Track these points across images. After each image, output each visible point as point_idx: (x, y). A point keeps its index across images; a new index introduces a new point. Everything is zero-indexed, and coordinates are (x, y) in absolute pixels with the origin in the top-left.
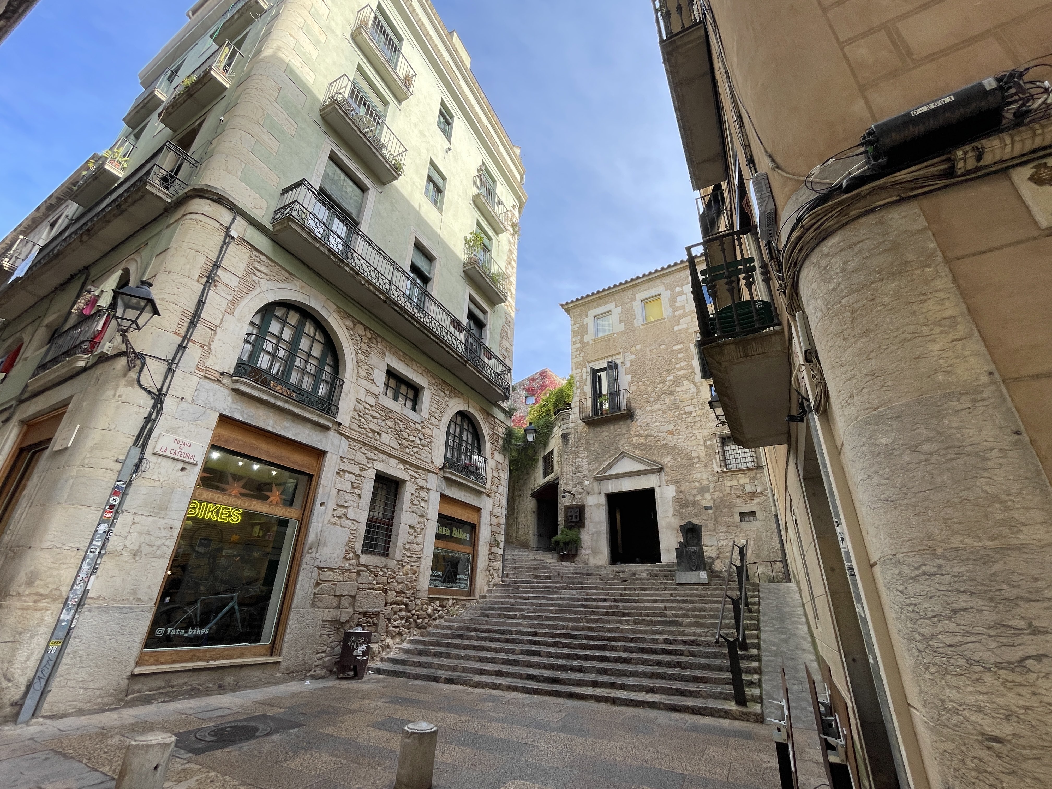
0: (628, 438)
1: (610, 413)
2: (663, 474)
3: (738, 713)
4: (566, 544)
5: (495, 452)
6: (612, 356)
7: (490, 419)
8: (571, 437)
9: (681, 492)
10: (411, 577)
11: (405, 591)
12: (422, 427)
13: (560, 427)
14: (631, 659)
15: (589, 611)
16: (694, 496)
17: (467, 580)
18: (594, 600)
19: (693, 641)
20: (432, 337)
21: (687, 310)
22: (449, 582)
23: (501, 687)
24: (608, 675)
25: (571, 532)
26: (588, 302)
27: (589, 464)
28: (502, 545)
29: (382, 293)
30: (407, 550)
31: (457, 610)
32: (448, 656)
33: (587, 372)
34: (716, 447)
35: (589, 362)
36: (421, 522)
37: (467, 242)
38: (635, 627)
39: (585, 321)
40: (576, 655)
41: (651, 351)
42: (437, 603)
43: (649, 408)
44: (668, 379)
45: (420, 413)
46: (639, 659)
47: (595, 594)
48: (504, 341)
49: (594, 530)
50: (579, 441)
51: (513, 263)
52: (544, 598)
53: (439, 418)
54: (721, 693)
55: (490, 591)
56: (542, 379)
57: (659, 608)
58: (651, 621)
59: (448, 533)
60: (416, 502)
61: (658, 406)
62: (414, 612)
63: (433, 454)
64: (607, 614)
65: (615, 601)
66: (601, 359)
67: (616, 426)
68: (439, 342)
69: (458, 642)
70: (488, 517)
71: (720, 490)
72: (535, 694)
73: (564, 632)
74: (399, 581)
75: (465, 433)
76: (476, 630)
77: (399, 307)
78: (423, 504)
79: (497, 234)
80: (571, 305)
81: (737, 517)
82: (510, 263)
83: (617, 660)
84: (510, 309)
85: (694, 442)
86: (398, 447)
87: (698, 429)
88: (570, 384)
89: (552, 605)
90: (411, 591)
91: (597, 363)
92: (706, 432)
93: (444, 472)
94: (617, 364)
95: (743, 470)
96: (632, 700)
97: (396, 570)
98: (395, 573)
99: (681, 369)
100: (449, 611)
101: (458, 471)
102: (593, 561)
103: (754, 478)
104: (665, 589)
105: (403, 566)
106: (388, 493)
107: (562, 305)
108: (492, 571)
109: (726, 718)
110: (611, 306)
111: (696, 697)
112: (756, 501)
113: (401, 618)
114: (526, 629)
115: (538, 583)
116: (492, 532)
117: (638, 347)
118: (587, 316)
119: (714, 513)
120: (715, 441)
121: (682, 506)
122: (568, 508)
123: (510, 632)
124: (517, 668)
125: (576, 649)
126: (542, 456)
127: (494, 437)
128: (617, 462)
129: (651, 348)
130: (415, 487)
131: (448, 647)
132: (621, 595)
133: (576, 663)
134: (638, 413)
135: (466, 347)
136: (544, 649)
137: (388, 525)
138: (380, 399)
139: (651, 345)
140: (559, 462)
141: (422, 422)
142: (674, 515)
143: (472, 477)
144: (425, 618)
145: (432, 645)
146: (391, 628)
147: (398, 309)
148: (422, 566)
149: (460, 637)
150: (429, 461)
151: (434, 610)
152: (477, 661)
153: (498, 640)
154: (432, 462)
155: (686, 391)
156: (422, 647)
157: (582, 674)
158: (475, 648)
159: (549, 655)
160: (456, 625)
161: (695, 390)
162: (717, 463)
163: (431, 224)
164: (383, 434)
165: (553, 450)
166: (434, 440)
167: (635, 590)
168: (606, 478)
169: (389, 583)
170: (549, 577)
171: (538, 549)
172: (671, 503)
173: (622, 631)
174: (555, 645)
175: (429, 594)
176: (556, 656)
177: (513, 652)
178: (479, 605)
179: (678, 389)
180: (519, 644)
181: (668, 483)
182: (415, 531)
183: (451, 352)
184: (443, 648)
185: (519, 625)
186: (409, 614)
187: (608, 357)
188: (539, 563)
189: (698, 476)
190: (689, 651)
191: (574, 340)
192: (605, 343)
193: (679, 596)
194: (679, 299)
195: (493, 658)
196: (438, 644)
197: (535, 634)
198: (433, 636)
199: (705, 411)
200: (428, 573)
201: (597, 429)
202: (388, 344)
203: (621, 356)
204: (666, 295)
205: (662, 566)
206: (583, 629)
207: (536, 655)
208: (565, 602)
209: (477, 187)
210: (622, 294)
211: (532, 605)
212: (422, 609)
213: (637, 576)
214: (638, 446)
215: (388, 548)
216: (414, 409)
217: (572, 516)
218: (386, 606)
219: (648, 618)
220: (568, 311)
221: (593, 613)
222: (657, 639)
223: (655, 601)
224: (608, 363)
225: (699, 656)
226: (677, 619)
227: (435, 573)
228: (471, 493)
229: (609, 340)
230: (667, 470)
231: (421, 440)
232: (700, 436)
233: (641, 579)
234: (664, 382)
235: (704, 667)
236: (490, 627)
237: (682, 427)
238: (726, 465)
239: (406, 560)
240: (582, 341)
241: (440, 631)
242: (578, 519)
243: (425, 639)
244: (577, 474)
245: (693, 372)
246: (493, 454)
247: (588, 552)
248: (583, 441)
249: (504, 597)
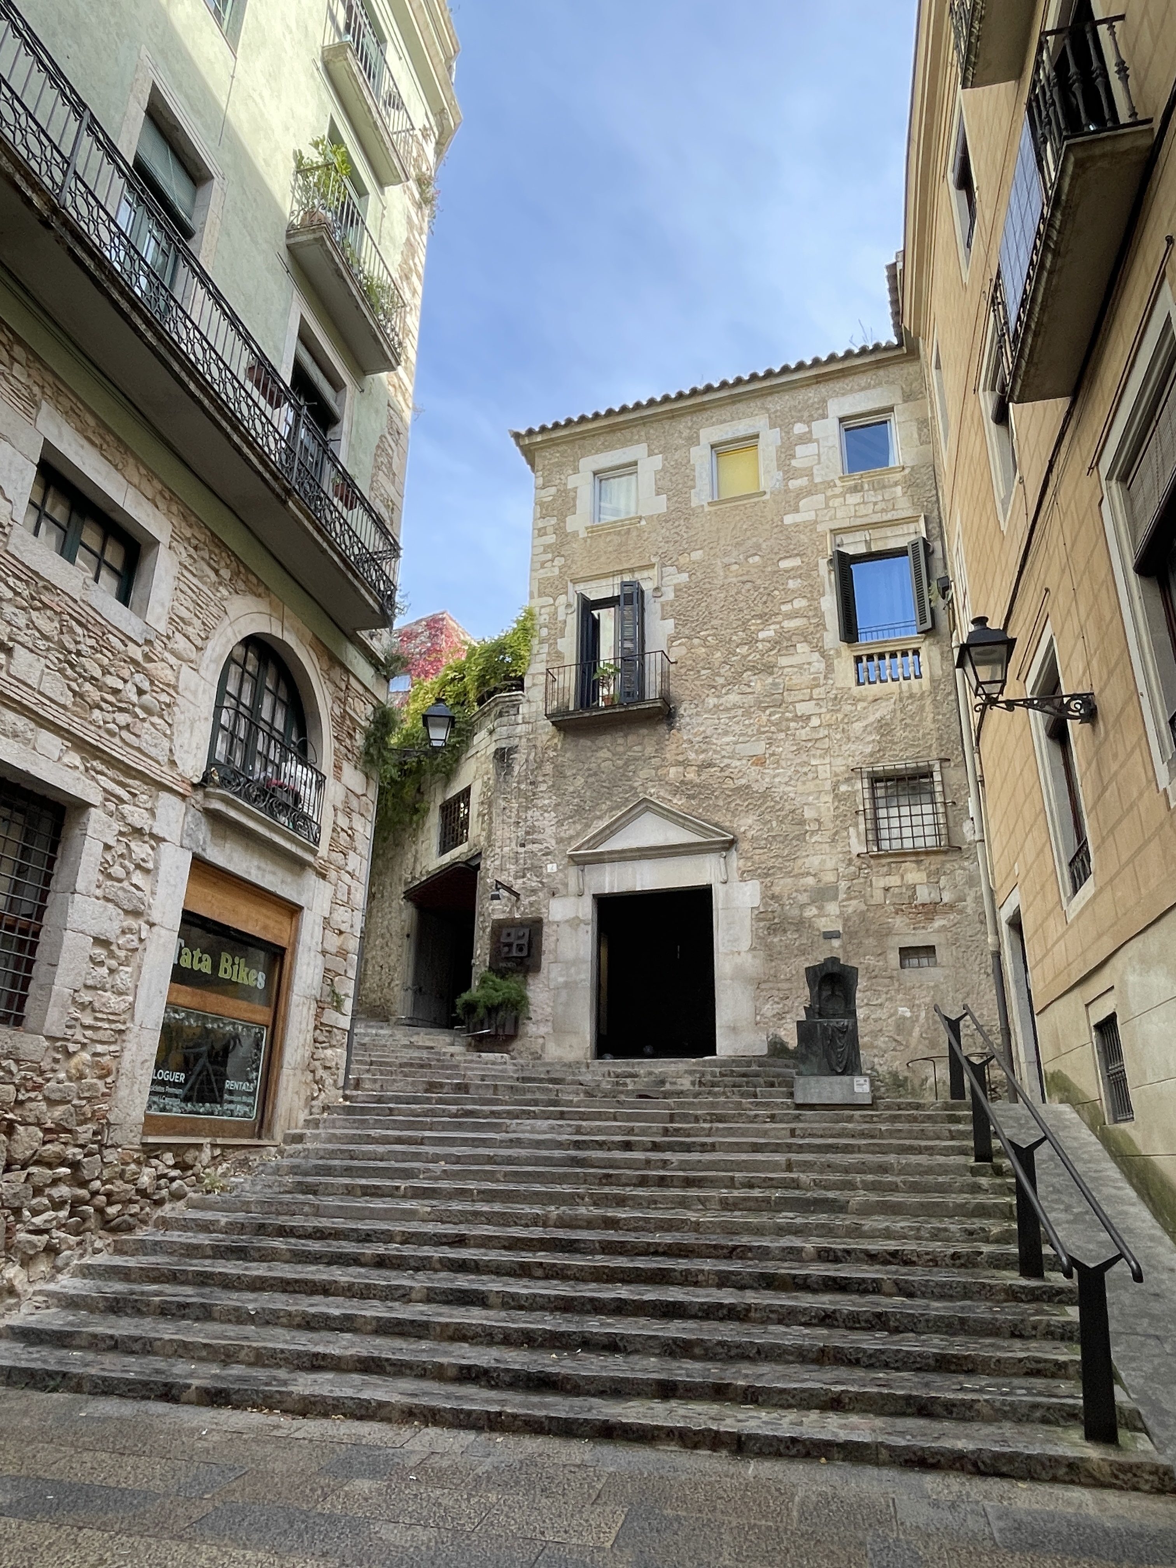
0: (657, 769)
1: (621, 705)
2: (734, 855)
3: (1107, 1469)
4: (492, 1010)
5: (345, 765)
6: (632, 570)
7: (337, 673)
8: (519, 757)
9: (773, 897)
10: (91, 1087)
11: (72, 1125)
12: (147, 658)
13: (491, 732)
14: (748, 1308)
15: (594, 1175)
16: (802, 907)
17: (250, 1094)
18: (601, 1145)
19: (894, 1254)
20: (192, 386)
21: (817, 480)
22: (202, 1100)
23: (383, 1412)
24: (694, 1358)
25: (505, 984)
26: (583, 436)
27: (560, 823)
28: (348, 1005)
29: (36, 186)
30: (83, 1007)
31: (224, 1175)
32: (206, 1314)
33: (569, 606)
34: (859, 800)
35: (575, 582)
36: (131, 931)
37: (302, 169)
38: (727, 1217)
39: (573, 481)
40: (592, 1300)
41: (727, 566)
42: (169, 1158)
43: (711, 701)
44: (761, 635)
45: (141, 613)
46: (771, 1309)
47: (600, 1131)
48: (381, 477)
49: (561, 980)
50: (539, 767)
51: (414, 279)
52: (465, 1142)
53: (199, 643)
54: (1035, 1406)
55: (316, 1124)
56: (432, 637)
57: (774, 1166)
58: (767, 1200)
59: (206, 967)
60: (117, 871)
61: (733, 698)
62: (97, 1184)
63: (177, 741)
64: (643, 1182)
65: (656, 1147)
66: (605, 576)
67: (631, 738)
68: (212, 409)
69: (231, 1268)
70: (318, 931)
71: (862, 896)
72: (492, 1429)
73: (537, 1233)
74: (56, 1096)
75: (267, 702)
76: (283, 1232)
77: (92, 255)
78: (138, 878)
79: (381, 184)
80: (539, 438)
81: (894, 958)
82: (407, 278)
83: (709, 1312)
84: (400, 398)
85: (810, 786)
86: (68, 699)
87: (822, 757)
88: (525, 630)
89: (490, 1160)
90: (92, 1127)
91: (594, 584)
92: (840, 765)
93: (207, 796)
94: (642, 592)
95: (917, 854)
96: (794, 1440)
97: (46, 1065)
98: (42, 1073)
99: (790, 616)
100: (200, 1180)
101: (247, 798)
102: (554, 1052)
103: (937, 872)
104: (773, 1118)
105: (69, 1055)
106: (28, 836)
107: (517, 436)
108: (320, 1072)
109: (1072, 1482)
110: (636, 451)
111: (963, 1419)
112: (938, 923)
113: (57, 1205)
114: (430, 1228)
115: (440, 1101)
116: (327, 970)
117: (697, 555)
118: (576, 470)
119: (843, 947)
120: (859, 786)
121: (773, 929)
122: (499, 927)
123: (387, 1237)
124: (424, 1345)
125: (584, 1281)
126: (439, 802)
127: (344, 720)
128: (629, 821)
129: (726, 560)
130: (117, 826)
131: (203, 1284)
132: (666, 1132)
133: (594, 1325)
134: (685, 710)
135: (290, 451)
136: (493, 1285)
137: (24, 932)
138: (13, 540)
139: (727, 554)
140: (487, 816)
141: (148, 642)
142: (752, 949)
143: (283, 819)
144: (131, 1201)
145: (155, 1280)
146: (22, 1236)
147: (88, 262)
148: (127, 1056)
149: (240, 1253)
150: (162, 759)
151: (160, 1177)
152: (299, 1327)
153: (355, 1261)
154: (173, 763)
155: (800, 666)
156: (119, 1287)
157: (619, 1358)
158: (287, 1286)
159: (512, 1303)
160: (223, 1219)
161: (822, 666)
162: (858, 834)
163: (203, 68)
164: (19, 651)
165: (467, 791)
166: (179, 700)
167: (697, 1119)
168: (600, 859)
169: (19, 1103)
170: (463, 1088)
171: (413, 1023)
172: (748, 922)
173: (697, 1227)
174: (524, 1271)
175: (144, 1134)
176: (532, 1304)
177: (404, 1296)
178: (286, 1162)
179: (783, 661)
180: (417, 1269)
181: (745, 875)
182: (112, 955)
183: (246, 450)
184: (189, 1290)
185: (409, 1215)
186: (83, 1193)
187: (621, 572)
188: (425, 1054)
189: (813, 862)
190: (896, 1283)
191: (540, 524)
192: (617, 540)
193: (811, 1135)
194: (800, 450)
195: (347, 1317)
196: (173, 1277)
197: (460, 1241)
198: (155, 1252)
199: (840, 716)
200: (146, 1075)
201: (585, 742)
202: (50, 379)
203: (654, 573)
204: (770, 439)
205: (723, 1063)
206: (590, 1224)
207: (472, 1303)
208: (523, 1152)
209: (337, 29)
210: (667, 425)
211: (436, 1159)
212: (122, 1175)
213: (668, 1087)
214: (681, 788)
215: (23, 999)
216: (124, 597)
217: (510, 945)
218: (7, 1169)
219: (756, 1193)
220: (529, 454)
221: (607, 1179)
222: (800, 1250)
223: (756, 1148)
224: (624, 584)
225: (924, 1295)
226: (831, 1195)
227: (165, 1075)
228: (275, 863)
229: (628, 531)
230: (744, 846)
231: (141, 692)
232: (825, 772)
233: (680, 1093)
234: (751, 641)
235: (950, 1325)
236: (325, 1223)
237: (785, 748)
238: (878, 841)
239: (79, 1037)
240: (559, 530)
241: (175, 1236)
242: (525, 953)
243: (131, 1262)
244: (529, 847)
245: (821, 626)
246: (338, 767)
247: (543, 1030)
248: (548, 768)
249: (353, 1139)
